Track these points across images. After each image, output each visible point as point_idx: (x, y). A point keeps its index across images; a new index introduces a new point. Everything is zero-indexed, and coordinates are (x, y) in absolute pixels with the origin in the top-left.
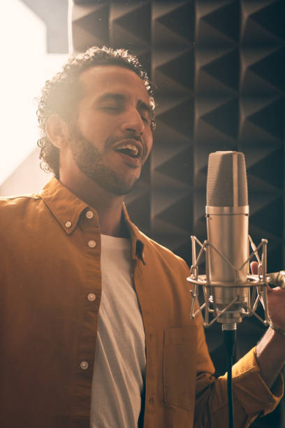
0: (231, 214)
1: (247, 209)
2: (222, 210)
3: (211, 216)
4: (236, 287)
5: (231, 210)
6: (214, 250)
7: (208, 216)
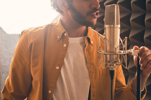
0: (114, 28)
1: (119, 26)
2: (111, 26)
3: (106, 28)
4: (115, 54)
5: (114, 26)
6: (107, 40)
7: (105, 28)
